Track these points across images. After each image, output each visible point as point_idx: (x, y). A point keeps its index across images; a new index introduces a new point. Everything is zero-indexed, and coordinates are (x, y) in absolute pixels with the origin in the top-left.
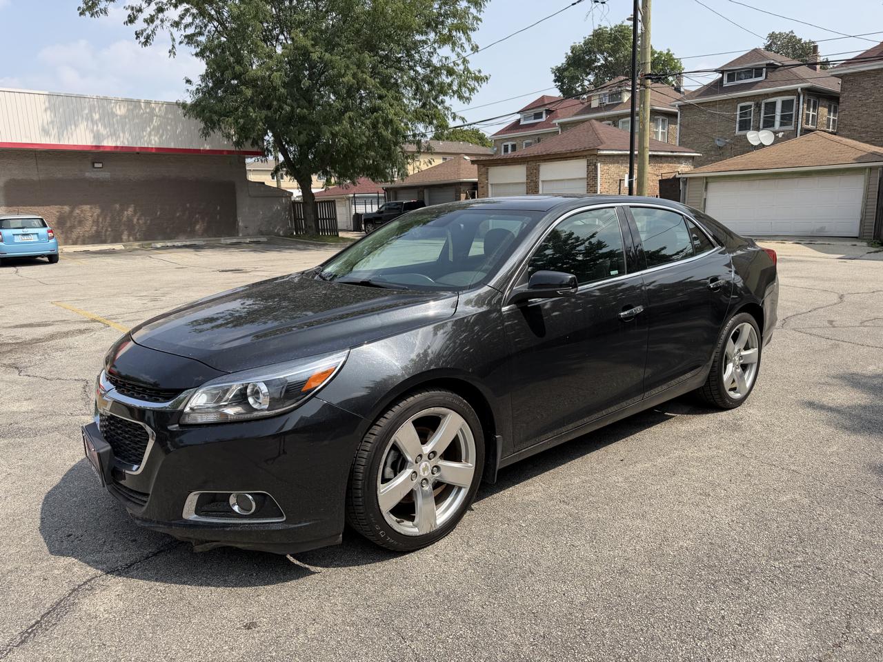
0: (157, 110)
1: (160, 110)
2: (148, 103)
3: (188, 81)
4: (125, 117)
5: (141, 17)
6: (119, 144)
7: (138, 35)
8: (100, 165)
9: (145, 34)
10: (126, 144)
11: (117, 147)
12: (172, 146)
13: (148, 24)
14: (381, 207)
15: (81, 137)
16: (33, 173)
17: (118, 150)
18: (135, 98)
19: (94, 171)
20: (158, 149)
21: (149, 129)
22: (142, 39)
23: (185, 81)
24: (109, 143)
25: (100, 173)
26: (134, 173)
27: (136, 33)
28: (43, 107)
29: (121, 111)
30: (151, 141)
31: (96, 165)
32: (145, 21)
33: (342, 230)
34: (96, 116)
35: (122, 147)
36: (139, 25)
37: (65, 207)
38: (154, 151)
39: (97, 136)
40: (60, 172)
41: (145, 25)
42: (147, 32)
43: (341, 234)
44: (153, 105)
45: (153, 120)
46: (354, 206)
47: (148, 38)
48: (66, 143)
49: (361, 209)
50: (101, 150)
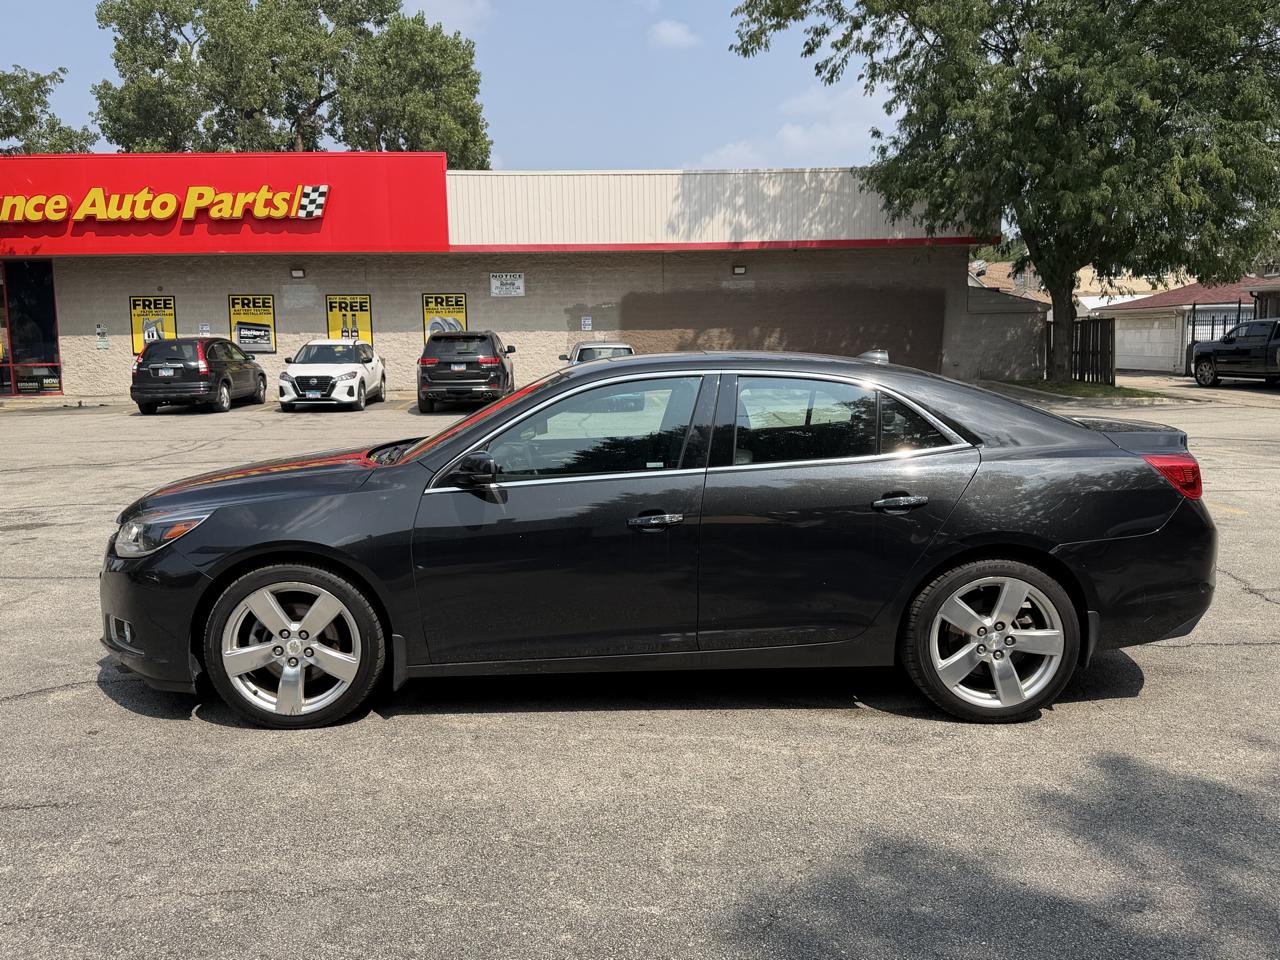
0: (827, 183)
1: (832, 182)
2: (815, 172)
3: (876, 134)
4: (781, 196)
5: (827, 41)
6: (766, 239)
7: (819, 69)
8: (742, 270)
9: (830, 66)
10: (776, 238)
11: (763, 243)
12: (843, 237)
13: (838, 49)
14: (1231, 332)
15: (715, 232)
16: (657, 284)
17: (765, 247)
18: (796, 167)
19: (736, 279)
20: (822, 242)
21: (811, 215)
22: (825, 74)
23: (871, 133)
24: (753, 238)
25: (741, 282)
26: (788, 279)
27: (817, 67)
28: (675, 193)
29: (772, 190)
30: (811, 231)
31: (738, 270)
32: (834, 45)
33: (1125, 372)
34: (740, 201)
35: (770, 242)
36: (825, 52)
37: (688, 331)
38: (814, 246)
39: (738, 229)
40: (689, 282)
41: (834, 51)
42: (833, 62)
43: (1120, 381)
44: (822, 176)
45: (819, 198)
46: (1190, 327)
47: (834, 71)
48: (698, 241)
49: (1203, 333)
50: (741, 248)
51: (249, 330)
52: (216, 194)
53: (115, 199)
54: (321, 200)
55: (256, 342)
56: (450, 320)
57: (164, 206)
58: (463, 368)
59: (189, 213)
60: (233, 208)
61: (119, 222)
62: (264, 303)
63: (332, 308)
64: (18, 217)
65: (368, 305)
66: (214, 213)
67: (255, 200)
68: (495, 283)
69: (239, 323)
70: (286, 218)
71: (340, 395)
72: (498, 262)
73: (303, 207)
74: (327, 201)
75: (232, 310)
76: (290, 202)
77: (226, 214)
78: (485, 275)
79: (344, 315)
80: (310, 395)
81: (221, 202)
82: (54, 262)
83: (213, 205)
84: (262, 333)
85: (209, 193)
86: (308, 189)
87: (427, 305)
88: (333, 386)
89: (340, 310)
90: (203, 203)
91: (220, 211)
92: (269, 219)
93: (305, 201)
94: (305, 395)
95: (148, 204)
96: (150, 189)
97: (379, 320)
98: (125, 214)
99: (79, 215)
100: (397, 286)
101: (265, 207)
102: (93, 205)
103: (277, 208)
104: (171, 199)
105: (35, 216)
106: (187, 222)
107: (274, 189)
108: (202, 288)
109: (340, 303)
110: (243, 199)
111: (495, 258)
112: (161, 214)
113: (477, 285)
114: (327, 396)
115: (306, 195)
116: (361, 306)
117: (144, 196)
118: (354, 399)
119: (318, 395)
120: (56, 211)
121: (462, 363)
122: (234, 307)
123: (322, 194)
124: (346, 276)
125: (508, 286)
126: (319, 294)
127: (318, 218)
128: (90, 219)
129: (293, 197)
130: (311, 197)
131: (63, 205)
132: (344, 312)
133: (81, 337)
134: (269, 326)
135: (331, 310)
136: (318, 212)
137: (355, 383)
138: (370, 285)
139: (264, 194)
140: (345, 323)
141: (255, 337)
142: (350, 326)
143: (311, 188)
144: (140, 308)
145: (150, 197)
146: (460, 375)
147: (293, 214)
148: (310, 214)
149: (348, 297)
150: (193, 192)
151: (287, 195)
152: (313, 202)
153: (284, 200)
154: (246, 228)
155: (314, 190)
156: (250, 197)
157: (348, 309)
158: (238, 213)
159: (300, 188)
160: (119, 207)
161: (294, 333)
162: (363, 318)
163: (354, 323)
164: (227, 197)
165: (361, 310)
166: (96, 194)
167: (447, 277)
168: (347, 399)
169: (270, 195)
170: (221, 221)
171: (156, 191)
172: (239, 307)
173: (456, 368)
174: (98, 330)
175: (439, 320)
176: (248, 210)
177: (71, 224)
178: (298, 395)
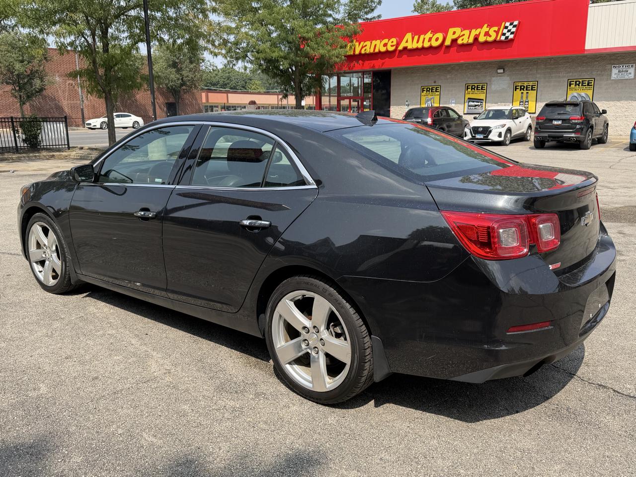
51: (473, 102)
52: (462, 31)
53: (416, 37)
54: (514, 30)
55: (476, 108)
56: (583, 94)
57: (437, 39)
58: (560, 122)
59: (448, 43)
60: (469, 38)
61: (417, 49)
62: (482, 87)
63: (516, 89)
64: (377, 50)
65: (536, 87)
66: (460, 42)
67: (480, 33)
68: (615, 71)
69: (469, 99)
70: (495, 41)
71: (494, 137)
72: (618, 58)
73: (504, 34)
74: (517, 30)
75: (466, 91)
76: (497, 32)
77: (465, 42)
78: (609, 67)
79: (522, 93)
80: (478, 136)
81: (464, 35)
82: (392, 71)
83: (459, 37)
84: (479, 104)
85: (458, 30)
86: (508, 24)
87: (570, 86)
88: (490, 132)
89: (521, 90)
90: (455, 37)
91: (462, 40)
92: (486, 42)
93: (505, 31)
94: (475, 137)
95: (430, 39)
96: (432, 32)
97: (541, 95)
98: (420, 45)
99: (400, 48)
100: (553, 75)
101: (485, 36)
102: (407, 42)
103: (490, 36)
104: (440, 36)
105: (383, 49)
106: (448, 47)
107: (490, 26)
108: (454, 81)
109: (521, 86)
110: (474, 32)
111: (617, 56)
112: (435, 44)
113: (603, 73)
114: (486, 137)
115: (506, 27)
116: (532, 88)
117: (429, 35)
118: (502, 139)
119: (481, 136)
120: (392, 46)
121: (559, 120)
122: (467, 90)
123: (514, 26)
124: (526, 71)
125: (623, 73)
126: (510, 82)
127: (512, 40)
128: (405, 48)
129: (499, 29)
130: (509, 29)
131: (395, 43)
132: (522, 91)
133: (399, 107)
134: (483, 100)
135: (516, 90)
136: (511, 36)
137: (503, 131)
138: (538, 76)
139: (485, 28)
140: (522, 97)
141: (476, 106)
142: (524, 99)
143: (509, 23)
144: (425, 92)
145: (431, 35)
146: (557, 127)
147: (498, 39)
148: (507, 38)
149: (526, 83)
150: (451, 31)
151: (496, 28)
152: (509, 31)
153: (495, 31)
154: (475, 47)
155: (511, 25)
156: (477, 32)
157: (525, 89)
158: (471, 40)
159: (503, 23)
160: (418, 42)
161: (495, 103)
162: (532, 94)
163: (527, 97)
164: (467, 32)
165: (532, 90)
166: (409, 36)
167: (585, 69)
168: (497, 139)
169: (487, 29)
170: (463, 45)
171: (434, 32)
172: (469, 90)
173: (555, 123)
174: (407, 103)
175: (576, 95)
176: (476, 39)
177: (397, 52)
178: (472, 136)
